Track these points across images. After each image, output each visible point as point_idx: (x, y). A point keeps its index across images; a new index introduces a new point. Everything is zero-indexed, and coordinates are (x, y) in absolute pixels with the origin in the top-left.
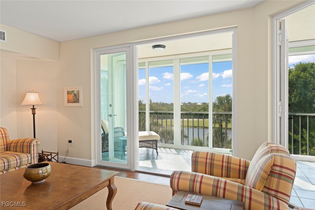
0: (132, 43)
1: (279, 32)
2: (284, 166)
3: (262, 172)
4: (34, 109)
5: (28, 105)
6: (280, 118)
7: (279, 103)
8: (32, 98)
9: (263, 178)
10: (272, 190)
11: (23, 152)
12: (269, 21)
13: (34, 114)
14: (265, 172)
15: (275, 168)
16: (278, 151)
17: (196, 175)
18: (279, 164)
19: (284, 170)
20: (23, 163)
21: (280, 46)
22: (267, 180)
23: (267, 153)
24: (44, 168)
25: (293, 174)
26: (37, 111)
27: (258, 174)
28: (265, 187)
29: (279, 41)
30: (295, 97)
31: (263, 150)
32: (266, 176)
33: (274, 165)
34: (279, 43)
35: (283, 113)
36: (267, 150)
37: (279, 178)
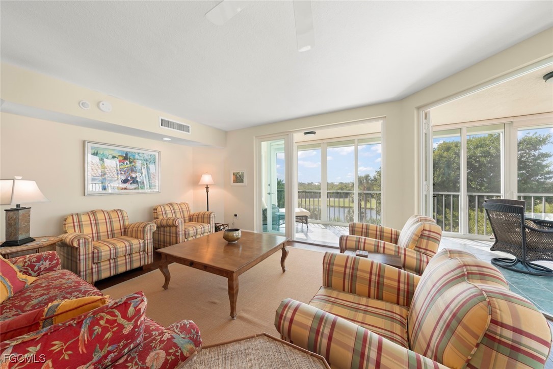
0: (290, 132)
1: (425, 121)
2: (432, 230)
3: (414, 236)
4: (207, 188)
5: (204, 185)
6: (426, 195)
7: (425, 183)
8: (206, 179)
9: (414, 240)
10: (422, 248)
11: (203, 222)
12: (415, 112)
13: (207, 192)
14: (416, 235)
15: (424, 232)
16: (426, 220)
17: (360, 238)
18: (428, 229)
19: (432, 234)
20: (206, 231)
21: (426, 134)
22: (418, 241)
23: (418, 222)
24: (237, 232)
25: (439, 236)
26: (209, 190)
27: (411, 238)
28: (416, 247)
29: (425, 129)
30: (438, 176)
31: (413, 220)
32: (417, 238)
33: (424, 230)
34: (424, 131)
35: (428, 191)
36: (417, 220)
37: (428, 240)
